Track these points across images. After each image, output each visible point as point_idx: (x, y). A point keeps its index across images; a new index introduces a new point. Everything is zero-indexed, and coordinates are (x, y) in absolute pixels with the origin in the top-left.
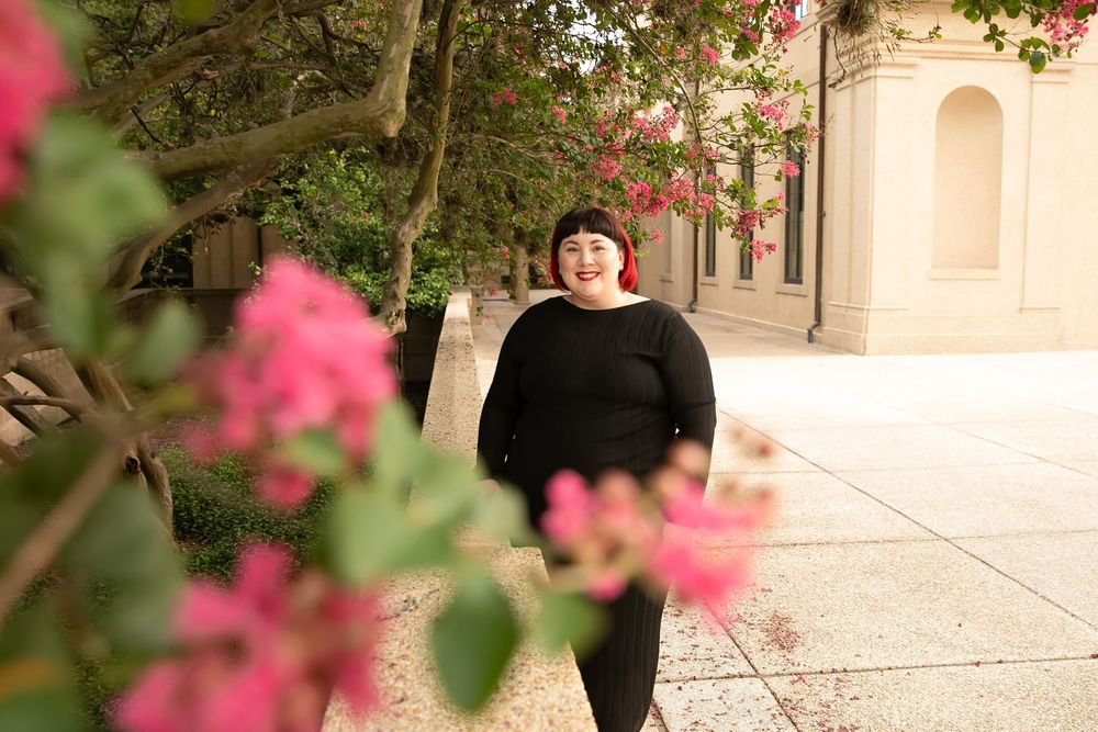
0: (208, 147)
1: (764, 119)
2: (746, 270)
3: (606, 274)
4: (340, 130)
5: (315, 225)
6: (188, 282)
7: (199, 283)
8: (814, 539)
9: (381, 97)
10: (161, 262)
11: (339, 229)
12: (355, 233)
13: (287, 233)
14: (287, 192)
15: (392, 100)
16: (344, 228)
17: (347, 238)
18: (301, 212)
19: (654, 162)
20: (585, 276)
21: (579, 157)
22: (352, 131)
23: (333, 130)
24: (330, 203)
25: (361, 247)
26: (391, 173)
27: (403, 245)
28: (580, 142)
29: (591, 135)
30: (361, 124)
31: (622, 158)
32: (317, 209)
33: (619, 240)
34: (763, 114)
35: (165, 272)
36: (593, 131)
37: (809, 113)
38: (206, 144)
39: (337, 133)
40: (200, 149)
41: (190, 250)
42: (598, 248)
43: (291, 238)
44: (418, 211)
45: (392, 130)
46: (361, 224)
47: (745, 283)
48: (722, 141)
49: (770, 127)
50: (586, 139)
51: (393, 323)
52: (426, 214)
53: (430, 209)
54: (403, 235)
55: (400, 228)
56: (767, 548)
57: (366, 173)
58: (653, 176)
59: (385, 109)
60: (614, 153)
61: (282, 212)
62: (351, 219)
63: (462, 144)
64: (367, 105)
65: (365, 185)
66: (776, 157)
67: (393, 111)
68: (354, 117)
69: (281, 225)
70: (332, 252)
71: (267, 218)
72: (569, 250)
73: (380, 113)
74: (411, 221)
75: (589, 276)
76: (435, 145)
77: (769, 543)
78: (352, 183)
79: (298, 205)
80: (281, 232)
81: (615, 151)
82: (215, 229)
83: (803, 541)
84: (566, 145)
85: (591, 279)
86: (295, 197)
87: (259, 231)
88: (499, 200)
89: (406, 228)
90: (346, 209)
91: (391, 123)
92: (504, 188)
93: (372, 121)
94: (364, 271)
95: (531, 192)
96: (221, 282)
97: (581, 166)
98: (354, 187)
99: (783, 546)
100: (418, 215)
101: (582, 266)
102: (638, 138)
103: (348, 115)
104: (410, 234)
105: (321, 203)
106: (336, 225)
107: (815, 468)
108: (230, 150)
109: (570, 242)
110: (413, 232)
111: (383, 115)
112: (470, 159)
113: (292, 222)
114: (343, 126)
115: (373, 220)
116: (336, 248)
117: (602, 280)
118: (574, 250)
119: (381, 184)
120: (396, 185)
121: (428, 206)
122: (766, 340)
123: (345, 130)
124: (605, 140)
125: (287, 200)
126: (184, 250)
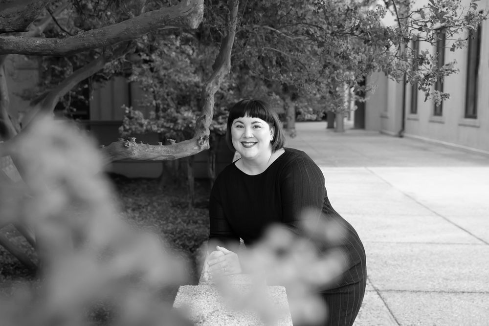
0: (85, 35)
1: (444, 10)
2: (438, 110)
3: (261, 144)
4: (164, 25)
5: (161, 82)
6: (86, 117)
7: (93, 117)
8: (477, 289)
9: (188, 3)
10: (69, 104)
11: (177, 85)
12: (186, 87)
13: (145, 87)
14: (145, 61)
15: (195, 5)
16: (179, 83)
17: (181, 90)
18: (153, 74)
19: (369, 41)
20: (247, 144)
21: (320, 39)
22: (171, 25)
23: (159, 24)
24: (171, 68)
25: (190, 96)
26: (206, 49)
27: (209, 95)
28: (321, 29)
29: (329, 24)
30: (176, 21)
31: (349, 38)
32: (162, 73)
33: (271, 122)
34: (444, 7)
35: (72, 111)
36: (330, 21)
37: (476, 5)
38: (84, 34)
39: (162, 27)
40: (81, 37)
41: (87, 97)
42: (256, 127)
43: (147, 90)
44: (219, 74)
45: (195, 24)
46: (189, 82)
47: (437, 118)
48: (415, 26)
49: (448, 15)
50: (325, 27)
51: (201, 144)
52: (223, 76)
53: (226, 73)
54: (209, 88)
55: (207, 85)
56: (444, 293)
57: (193, 49)
58: (369, 50)
59: (191, 11)
60: (344, 36)
61: (142, 74)
62: (183, 78)
63: (248, 31)
64: (180, 9)
65: (192, 57)
66: (452, 35)
67: (195, 12)
68: (172, 17)
69: (141, 82)
70: (172, 99)
71: (133, 78)
72: (237, 127)
73: (187, 13)
74: (214, 80)
75: (250, 144)
76: (228, 33)
77: (445, 291)
78: (184, 56)
79: (152, 70)
80: (141, 86)
81: (345, 34)
82: (103, 84)
83: (470, 290)
84: (312, 31)
85: (251, 146)
86: (150, 65)
87: (129, 85)
88: (272, 66)
89: (211, 85)
90: (180, 72)
91: (194, 20)
92: (275, 59)
93: (183, 19)
94: (191, 111)
95: (290, 61)
96: (106, 117)
97: (321, 44)
98: (185, 58)
99: (455, 293)
100: (218, 77)
101: (245, 138)
102: (359, 25)
103: (168, 15)
104: (213, 89)
105: (165, 68)
106: (174, 82)
107: (480, 242)
108: (98, 38)
109: (238, 122)
110: (215, 87)
111: (189, 15)
112: (254, 40)
113: (148, 80)
114: (165, 22)
115: (197, 79)
116: (174, 96)
117: (258, 147)
118: (241, 127)
119: (201, 57)
120: (210, 57)
121: (224, 71)
122: (450, 156)
123: (167, 25)
124: (339, 27)
125: (145, 67)
126: (82, 97)
